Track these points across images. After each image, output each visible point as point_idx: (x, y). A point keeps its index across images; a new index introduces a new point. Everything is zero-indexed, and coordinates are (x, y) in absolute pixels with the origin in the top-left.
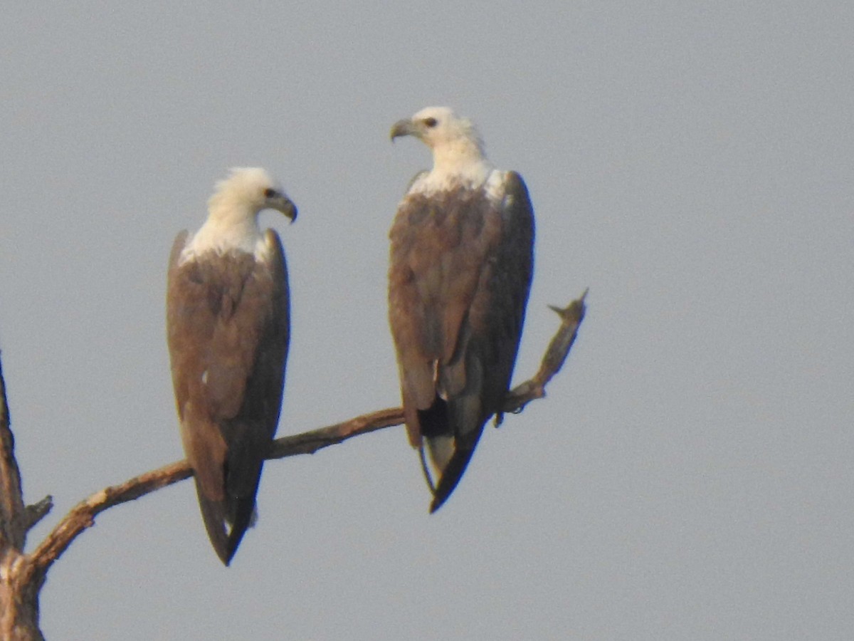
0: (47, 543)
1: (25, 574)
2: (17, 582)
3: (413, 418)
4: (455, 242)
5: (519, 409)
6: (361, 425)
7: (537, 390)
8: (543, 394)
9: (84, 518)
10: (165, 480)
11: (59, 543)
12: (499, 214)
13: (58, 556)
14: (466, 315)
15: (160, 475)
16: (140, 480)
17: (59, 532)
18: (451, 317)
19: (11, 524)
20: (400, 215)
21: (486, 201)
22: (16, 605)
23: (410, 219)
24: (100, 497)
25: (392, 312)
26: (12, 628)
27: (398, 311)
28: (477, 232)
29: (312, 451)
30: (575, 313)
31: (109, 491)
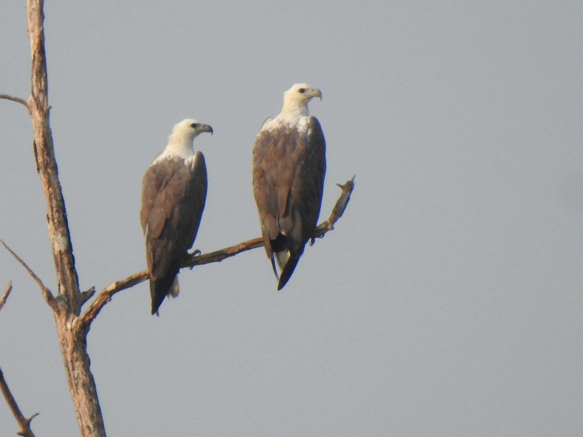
0: (88, 310)
1: (78, 326)
2: (75, 330)
3: (268, 243)
4: (283, 154)
5: (322, 236)
6: (244, 247)
7: (329, 226)
8: (332, 228)
9: (106, 297)
10: (146, 277)
11: (94, 310)
12: (305, 139)
13: (95, 317)
14: (290, 191)
15: (143, 274)
16: (134, 277)
17: (95, 304)
18: (282, 192)
19: (73, 301)
20: (258, 142)
21: (298, 133)
22: (74, 342)
23: (262, 143)
24: (112, 286)
25: (255, 190)
26: (72, 353)
27: (257, 190)
28: (293, 149)
29: (220, 260)
30: (349, 187)
31: (117, 283)
